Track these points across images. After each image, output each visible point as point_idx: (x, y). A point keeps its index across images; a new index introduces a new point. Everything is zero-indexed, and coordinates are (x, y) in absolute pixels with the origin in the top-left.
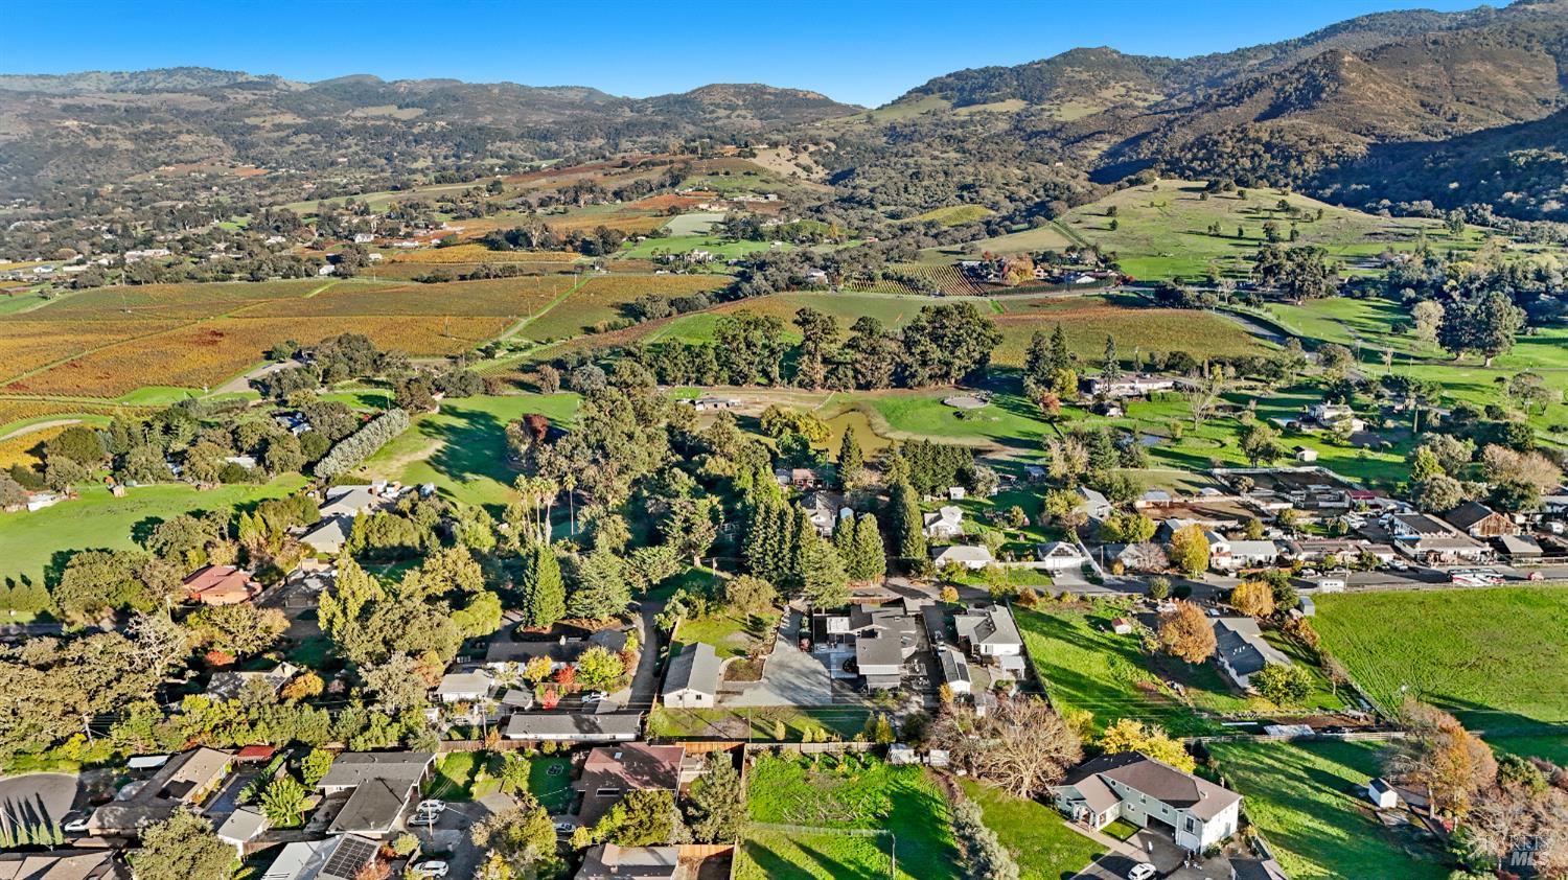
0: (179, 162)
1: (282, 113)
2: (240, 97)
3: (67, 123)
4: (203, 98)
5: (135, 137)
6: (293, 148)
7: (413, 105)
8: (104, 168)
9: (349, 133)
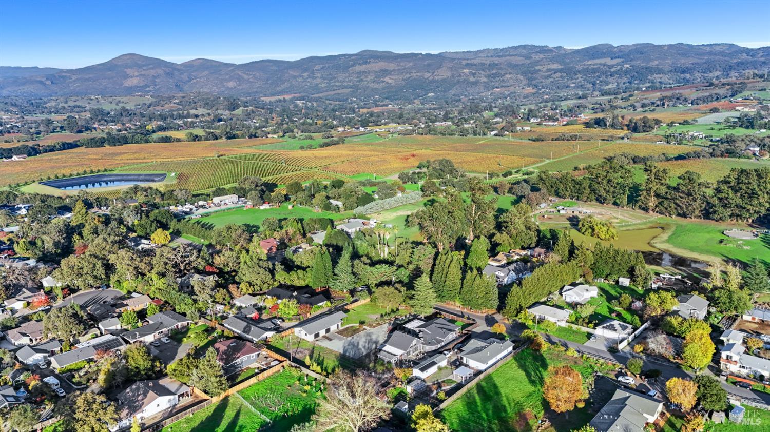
0: (502, 87)
1: (553, 63)
2: (537, 57)
3: (465, 71)
4: (522, 58)
5: (488, 76)
6: (552, 80)
7: (618, 57)
8: (473, 89)
9: (579, 72)
